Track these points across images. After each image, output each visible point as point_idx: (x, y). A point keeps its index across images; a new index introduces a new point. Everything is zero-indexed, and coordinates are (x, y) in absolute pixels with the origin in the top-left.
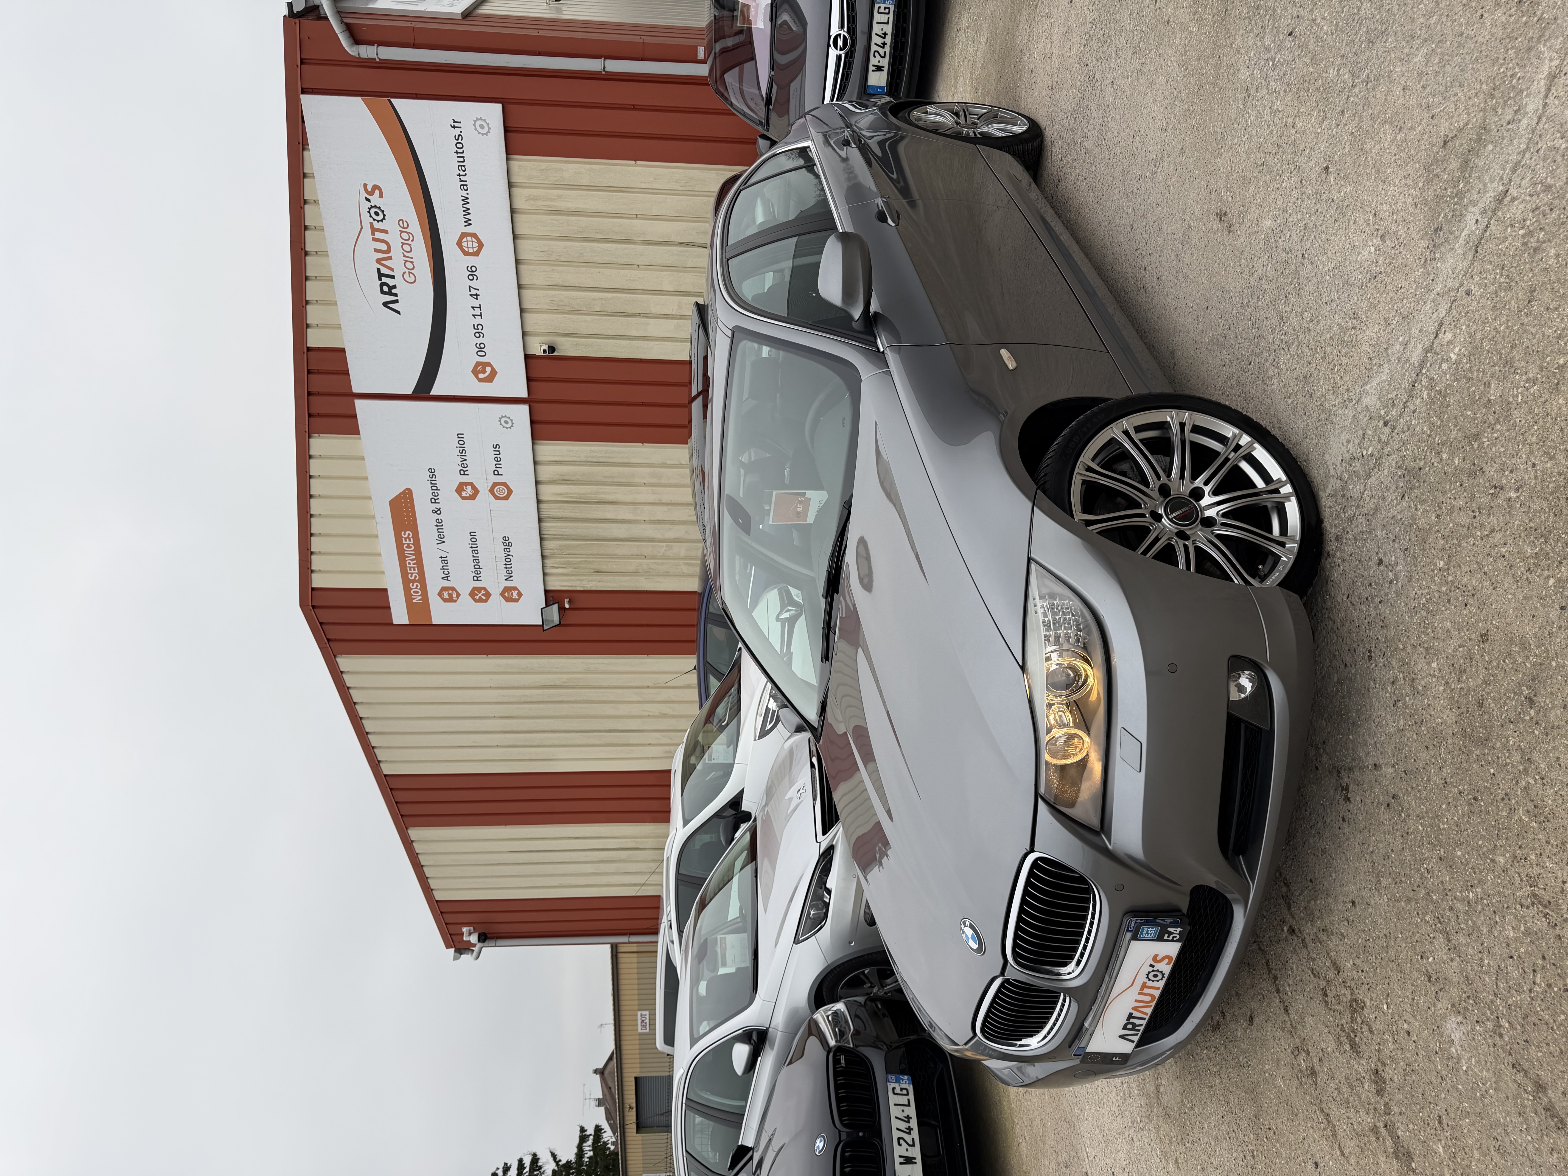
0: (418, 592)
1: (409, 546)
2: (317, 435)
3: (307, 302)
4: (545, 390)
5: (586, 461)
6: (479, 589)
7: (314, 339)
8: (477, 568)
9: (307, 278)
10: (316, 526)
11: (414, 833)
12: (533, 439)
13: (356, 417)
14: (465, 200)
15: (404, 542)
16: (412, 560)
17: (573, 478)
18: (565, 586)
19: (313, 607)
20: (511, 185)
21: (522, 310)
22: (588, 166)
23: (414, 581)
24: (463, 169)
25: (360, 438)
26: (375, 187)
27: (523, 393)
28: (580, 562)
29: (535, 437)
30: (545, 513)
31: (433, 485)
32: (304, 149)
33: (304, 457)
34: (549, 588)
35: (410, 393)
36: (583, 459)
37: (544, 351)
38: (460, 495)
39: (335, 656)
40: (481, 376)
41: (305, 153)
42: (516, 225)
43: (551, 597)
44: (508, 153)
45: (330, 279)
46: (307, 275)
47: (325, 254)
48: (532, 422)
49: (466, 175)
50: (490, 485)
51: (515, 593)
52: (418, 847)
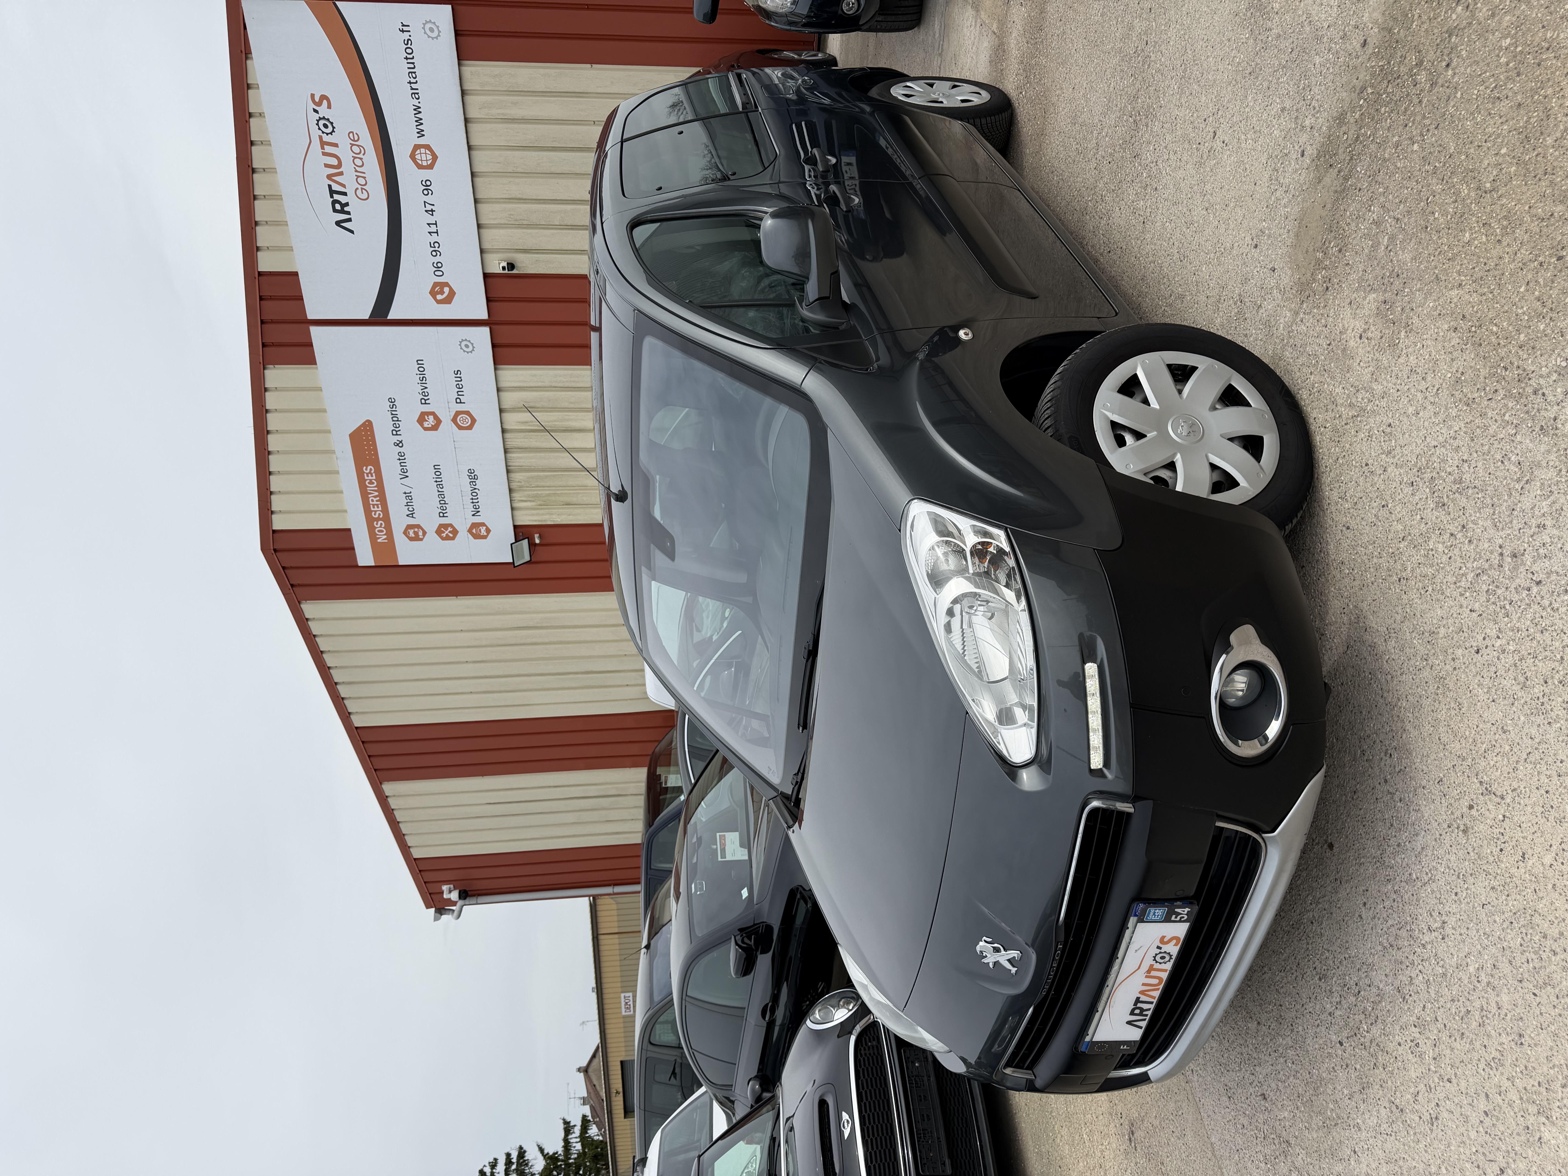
0: (383, 531)
1: (371, 482)
2: (272, 366)
3: (256, 223)
4: (507, 311)
5: (551, 387)
6: (446, 526)
7: (266, 263)
8: (443, 503)
9: (255, 198)
10: (275, 464)
11: (389, 788)
12: (495, 364)
13: (312, 345)
14: (417, 109)
15: (366, 478)
16: (375, 497)
17: (537, 405)
18: (536, 521)
19: (275, 550)
20: (463, 93)
21: (479, 226)
22: (542, 71)
23: (378, 519)
24: (414, 76)
25: (317, 368)
26: (323, 97)
27: (483, 315)
28: (549, 495)
29: (498, 361)
30: (509, 444)
31: (394, 417)
32: (247, 58)
33: (259, 390)
34: (518, 523)
35: (367, 318)
36: (547, 384)
37: (504, 268)
38: (422, 425)
39: (299, 603)
40: (439, 297)
41: (249, 62)
42: (470, 135)
43: (521, 532)
44: (459, 59)
45: (279, 197)
46: (256, 193)
47: (273, 170)
48: (494, 346)
49: (416, 82)
50: (453, 414)
51: (483, 529)
52: (393, 803)
